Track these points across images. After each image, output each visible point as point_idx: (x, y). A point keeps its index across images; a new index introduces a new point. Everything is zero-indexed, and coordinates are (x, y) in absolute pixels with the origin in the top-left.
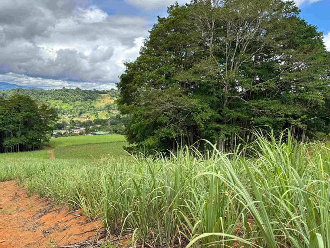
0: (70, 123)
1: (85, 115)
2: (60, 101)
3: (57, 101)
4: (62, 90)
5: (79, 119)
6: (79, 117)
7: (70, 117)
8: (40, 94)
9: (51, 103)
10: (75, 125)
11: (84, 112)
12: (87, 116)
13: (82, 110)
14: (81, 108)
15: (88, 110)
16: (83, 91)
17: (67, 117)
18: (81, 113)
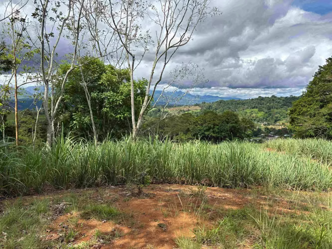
0: (265, 130)
1: (281, 122)
2: (256, 110)
3: (253, 110)
4: (257, 99)
5: (273, 127)
6: (274, 125)
7: (265, 125)
8: (238, 104)
9: (248, 112)
10: (270, 133)
11: (279, 120)
12: (283, 124)
13: (277, 117)
14: (276, 116)
15: (284, 117)
16: (279, 99)
17: (262, 125)
18: (276, 121)
